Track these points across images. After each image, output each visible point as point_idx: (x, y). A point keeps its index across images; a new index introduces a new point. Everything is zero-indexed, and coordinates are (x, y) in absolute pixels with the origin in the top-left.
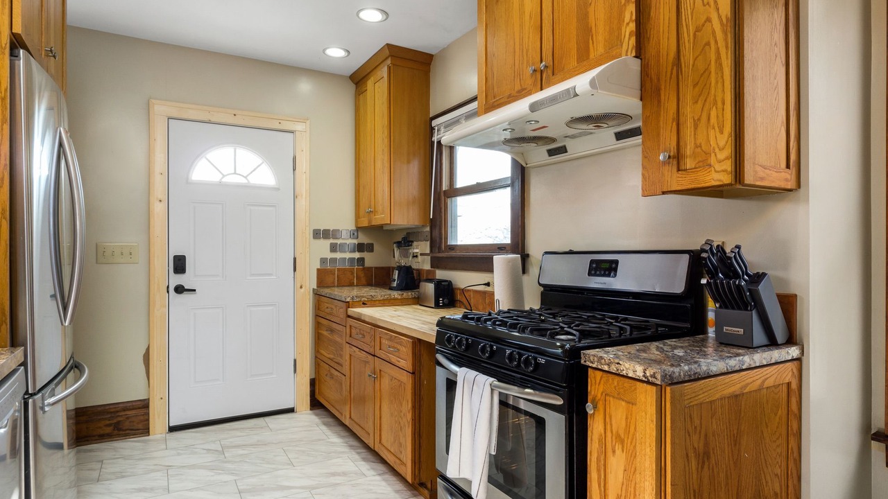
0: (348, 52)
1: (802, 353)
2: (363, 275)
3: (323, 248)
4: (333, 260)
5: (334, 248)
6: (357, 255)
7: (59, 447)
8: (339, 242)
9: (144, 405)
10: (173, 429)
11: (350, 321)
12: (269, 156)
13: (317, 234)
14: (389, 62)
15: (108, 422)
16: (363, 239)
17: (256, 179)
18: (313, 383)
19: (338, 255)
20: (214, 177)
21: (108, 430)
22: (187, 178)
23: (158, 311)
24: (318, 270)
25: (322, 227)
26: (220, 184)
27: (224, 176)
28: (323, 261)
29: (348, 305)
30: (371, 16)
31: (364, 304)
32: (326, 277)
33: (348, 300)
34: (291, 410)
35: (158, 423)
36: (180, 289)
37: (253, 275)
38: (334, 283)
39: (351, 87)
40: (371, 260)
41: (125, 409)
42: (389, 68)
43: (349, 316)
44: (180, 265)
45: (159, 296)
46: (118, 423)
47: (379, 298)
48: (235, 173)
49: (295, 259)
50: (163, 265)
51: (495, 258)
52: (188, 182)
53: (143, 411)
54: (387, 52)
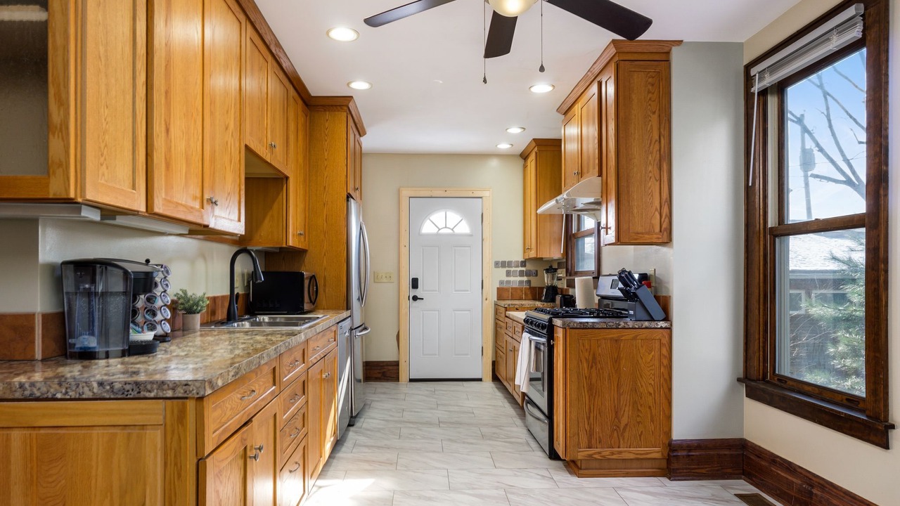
0: (512, 145)
1: (671, 325)
2: (529, 293)
3: (501, 274)
4: (508, 282)
5: (508, 274)
6: (525, 279)
7: (360, 381)
8: (512, 269)
9: (397, 364)
10: (411, 380)
11: (507, 320)
12: (466, 214)
13: (497, 264)
14: (536, 149)
15: (379, 371)
16: (529, 267)
17: (458, 230)
18: (494, 363)
19: (512, 279)
20: (433, 230)
21: (379, 376)
22: (419, 233)
23: (404, 311)
24: (498, 288)
25: (501, 260)
26: (437, 234)
27: (439, 229)
28: (501, 282)
29: (506, 309)
30: (515, 130)
31: (517, 309)
32: (502, 293)
33: (506, 306)
34: (480, 380)
35: (404, 376)
36: (415, 298)
37: (456, 291)
38: (508, 297)
39: (521, 162)
40: (535, 283)
41: (387, 365)
42: (536, 153)
43: (507, 317)
44: (415, 284)
45: (405, 302)
46: (384, 372)
47: (527, 306)
48: (446, 227)
49: (482, 281)
50: (406, 283)
51: (576, 279)
52: (420, 234)
53: (395, 368)
54: (534, 144)
